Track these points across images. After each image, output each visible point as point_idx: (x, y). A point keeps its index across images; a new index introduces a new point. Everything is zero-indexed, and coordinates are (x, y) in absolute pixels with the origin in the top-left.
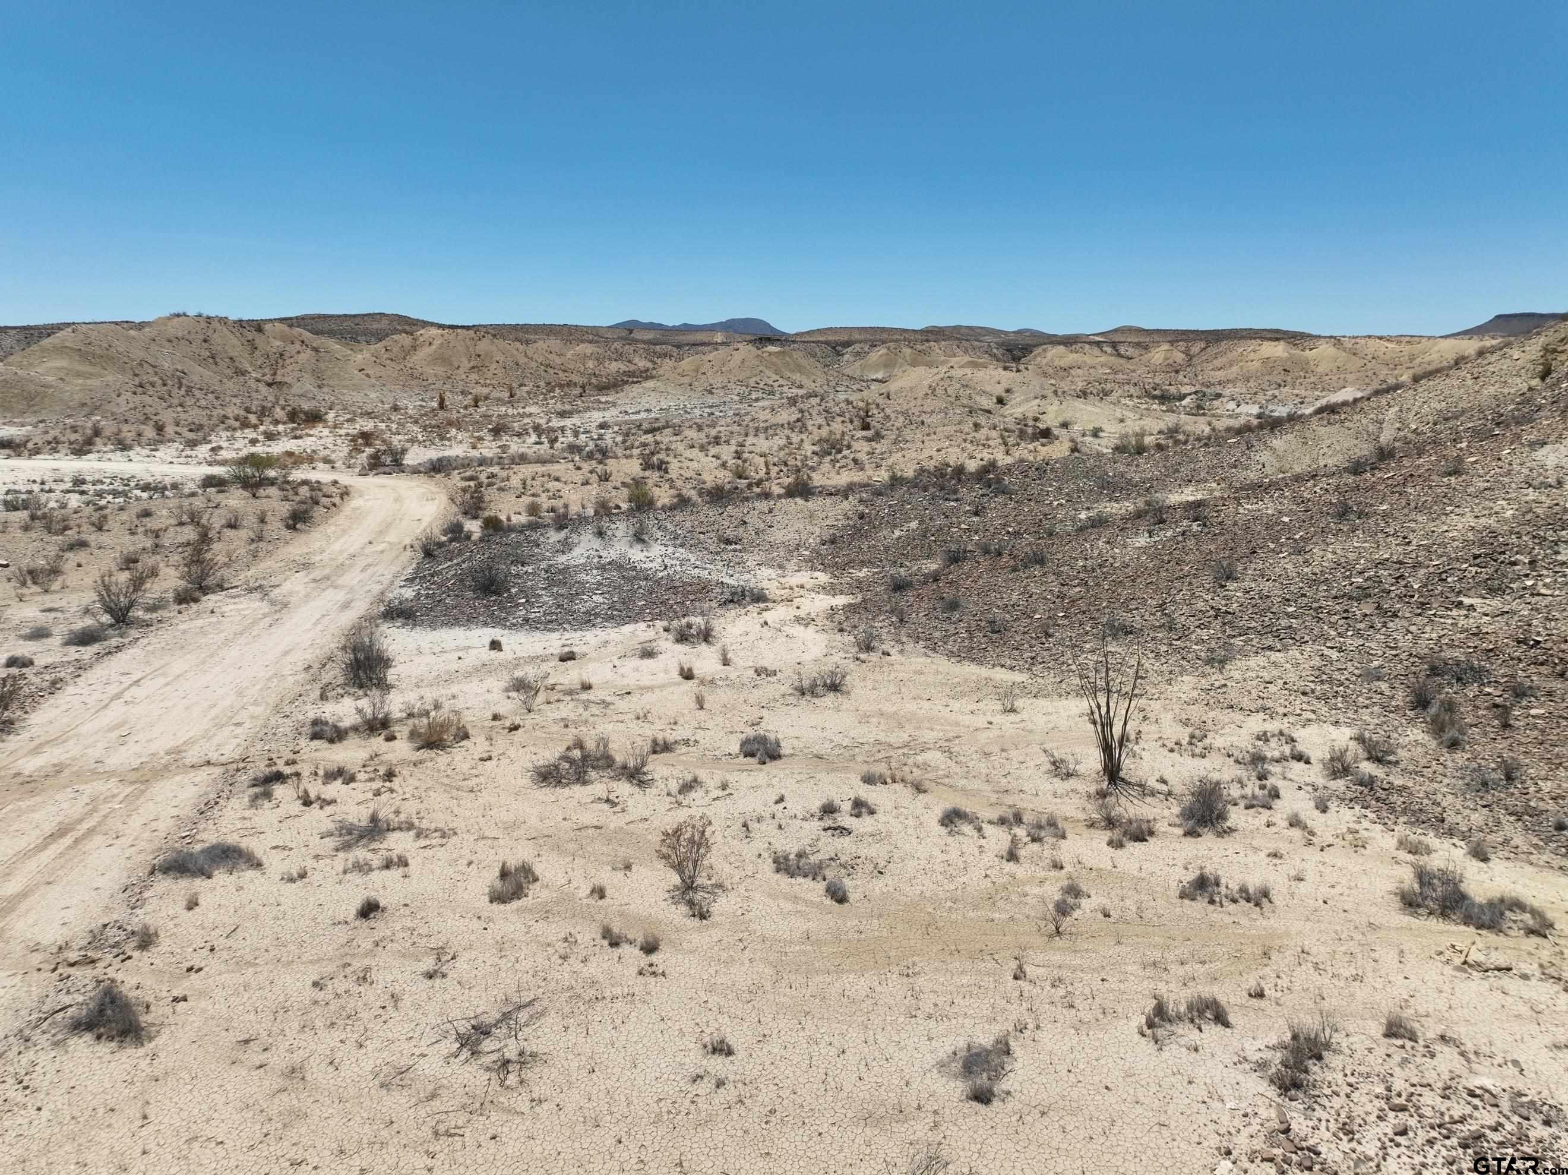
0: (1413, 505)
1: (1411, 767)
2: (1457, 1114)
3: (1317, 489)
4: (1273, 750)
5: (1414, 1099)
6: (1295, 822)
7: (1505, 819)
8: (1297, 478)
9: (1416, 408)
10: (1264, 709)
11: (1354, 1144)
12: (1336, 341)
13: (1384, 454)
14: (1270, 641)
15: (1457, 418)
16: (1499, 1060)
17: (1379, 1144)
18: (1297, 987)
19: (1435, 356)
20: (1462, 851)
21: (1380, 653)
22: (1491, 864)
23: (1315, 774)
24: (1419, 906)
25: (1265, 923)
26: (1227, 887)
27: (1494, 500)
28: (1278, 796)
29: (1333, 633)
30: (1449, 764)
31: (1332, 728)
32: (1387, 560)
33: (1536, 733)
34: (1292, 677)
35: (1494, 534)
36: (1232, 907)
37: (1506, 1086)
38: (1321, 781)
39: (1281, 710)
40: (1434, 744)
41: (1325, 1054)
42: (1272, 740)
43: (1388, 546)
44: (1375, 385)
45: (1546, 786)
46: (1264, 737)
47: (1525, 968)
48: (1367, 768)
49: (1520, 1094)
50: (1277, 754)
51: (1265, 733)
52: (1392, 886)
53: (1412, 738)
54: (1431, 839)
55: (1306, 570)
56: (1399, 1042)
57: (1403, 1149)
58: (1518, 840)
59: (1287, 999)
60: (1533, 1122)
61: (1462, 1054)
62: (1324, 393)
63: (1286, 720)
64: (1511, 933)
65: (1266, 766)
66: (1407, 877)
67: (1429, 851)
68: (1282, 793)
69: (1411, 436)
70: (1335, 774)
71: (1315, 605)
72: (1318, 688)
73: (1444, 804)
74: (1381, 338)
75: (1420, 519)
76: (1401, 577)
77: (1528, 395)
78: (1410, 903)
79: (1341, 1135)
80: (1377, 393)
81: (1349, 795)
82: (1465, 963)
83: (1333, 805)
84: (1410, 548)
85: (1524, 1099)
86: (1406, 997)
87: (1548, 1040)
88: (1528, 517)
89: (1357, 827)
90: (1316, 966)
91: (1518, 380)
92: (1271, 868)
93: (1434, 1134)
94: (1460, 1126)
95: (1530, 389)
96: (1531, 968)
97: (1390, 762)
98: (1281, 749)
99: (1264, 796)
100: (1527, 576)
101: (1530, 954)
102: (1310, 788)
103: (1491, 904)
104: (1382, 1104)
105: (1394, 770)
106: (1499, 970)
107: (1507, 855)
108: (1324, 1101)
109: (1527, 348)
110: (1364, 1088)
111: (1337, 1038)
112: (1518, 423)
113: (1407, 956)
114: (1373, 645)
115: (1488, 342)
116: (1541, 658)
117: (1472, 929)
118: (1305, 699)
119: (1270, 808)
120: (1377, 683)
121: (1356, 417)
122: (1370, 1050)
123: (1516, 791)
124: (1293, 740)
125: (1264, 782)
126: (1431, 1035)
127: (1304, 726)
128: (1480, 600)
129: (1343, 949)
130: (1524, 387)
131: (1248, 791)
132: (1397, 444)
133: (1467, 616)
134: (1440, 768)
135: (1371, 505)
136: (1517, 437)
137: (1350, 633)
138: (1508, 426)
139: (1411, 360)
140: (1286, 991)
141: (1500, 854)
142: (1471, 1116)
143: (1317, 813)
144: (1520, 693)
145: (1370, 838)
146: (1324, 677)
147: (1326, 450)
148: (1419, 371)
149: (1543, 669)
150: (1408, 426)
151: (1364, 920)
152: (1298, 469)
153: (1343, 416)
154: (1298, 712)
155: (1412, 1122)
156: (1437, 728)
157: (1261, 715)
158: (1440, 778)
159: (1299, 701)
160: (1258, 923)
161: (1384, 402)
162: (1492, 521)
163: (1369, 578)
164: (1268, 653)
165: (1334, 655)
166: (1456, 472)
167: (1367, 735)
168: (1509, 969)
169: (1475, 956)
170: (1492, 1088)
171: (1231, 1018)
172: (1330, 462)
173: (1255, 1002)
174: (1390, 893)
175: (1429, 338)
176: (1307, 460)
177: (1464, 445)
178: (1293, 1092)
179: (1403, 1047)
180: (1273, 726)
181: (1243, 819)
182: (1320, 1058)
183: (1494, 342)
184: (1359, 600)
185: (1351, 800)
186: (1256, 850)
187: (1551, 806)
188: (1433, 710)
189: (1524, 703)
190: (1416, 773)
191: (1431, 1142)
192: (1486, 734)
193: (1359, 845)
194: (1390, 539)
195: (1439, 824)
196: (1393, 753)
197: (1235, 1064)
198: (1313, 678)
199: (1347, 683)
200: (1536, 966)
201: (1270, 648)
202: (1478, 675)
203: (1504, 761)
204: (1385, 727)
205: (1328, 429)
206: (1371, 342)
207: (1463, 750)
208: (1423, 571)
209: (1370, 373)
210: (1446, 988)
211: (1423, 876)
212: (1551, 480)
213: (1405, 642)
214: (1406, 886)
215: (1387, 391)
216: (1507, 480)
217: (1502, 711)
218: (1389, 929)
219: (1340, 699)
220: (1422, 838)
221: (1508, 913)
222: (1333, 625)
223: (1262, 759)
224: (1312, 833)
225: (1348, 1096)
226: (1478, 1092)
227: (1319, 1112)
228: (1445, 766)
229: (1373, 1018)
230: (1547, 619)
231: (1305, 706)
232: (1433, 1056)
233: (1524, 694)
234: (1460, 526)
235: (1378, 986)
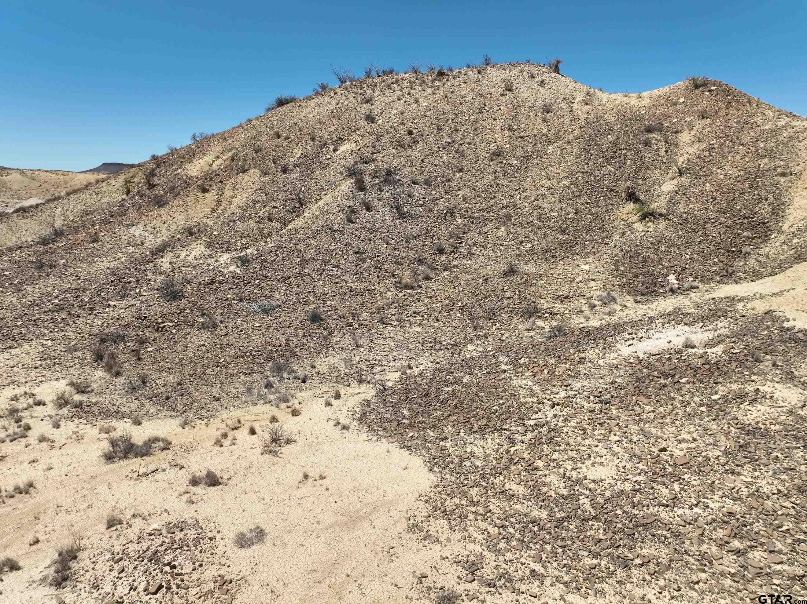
0: (78, 259)
1: (100, 391)
2: (145, 548)
3: (23, 254)
4: (22, 404)
5: (125, 552)
6: (42, 439)
7: (145, 402)
8: (10, 249)
9: (70, 209)
10: (13, 382)
11: (100, 591)
12: (22, 172)
13: (59, 234)
14: (9, 344)
15: (92, 214)
16: (159, 513)
17: (112, 583)
18: (57, 527)
19: (77, 182)
20: (129, 424)
21: (74, 337)
22: (143, 425)
23: (50, 409)
24: (114, 458)
25: (33, 501)
26: (6, 491)
27: (116, 253)
28: (29, 428)
29: (47, 332)
30: (117, 384)
31: (55, 383)
32: (69, 288)
33: (152, 359)
34: (27, 360)
35: (119, 270)
36: (11, 501)
37: (163, 523)
38: (53, 412)
39: (24, 380)
40: (108, 376)
41: (78, 554)
42: (20, 398)
43: (68, 281)
44: (49, 197)
45: (159, 382)
46: (15, 398)
47: (163, 466)
48: (78, 398)
49: (170, 524)
50: (25, 405)
51: (16, 396)
52: (100, 454)
53: (98, 376)
54: (115, 423)
55: (24, 300)
56: (114, 528)
57: (124, 579)
58: (152, 410)
59: (53, 536)
60: (177, 533)
61: (143, 519)
62: (20, 201)
63: (27, 385)
64: (156, 453)
65: (19, 414)
66: (106, 446)
67: (114, 429)
68: (32, 426)
69: (71, 223)
70: (61, 406)
71: (33, 318)
72: (44, 363)
73: (118, 404)
74: (47, 171)
75: (82, 266)
76: (78, 296)
77: (122, 202)
78: (109, 458)
79: (93, 590)
80: (49, 201)
81: (71, 414)
82: (138, 475)
83: (62, 423)
84: (80, 281)
85: (172, 525)
86: (114, 504)
87: (176, 494)
88: (132, 260)
89: (77, 430)
90: (67, 511)
91: (117, 195)
92: (32, 469)
93: (137, 563)
94: (148, 552)
95: (123, 199)
96: (166, 465)
97: (89, 391)
98: (27, 402)
99: (21, 431)
100: (136, 287)
101: (164, 459)
102: (48, 418)
103: (145, 443)
104: (111, 563)
105: (91, 394)
106: (153, 472)
107: (148, 418)
108: (82, 579)
109: (118, 180)
110: (100, 561)
111: (83, 542)
112: (120, 216)
113: (112, 484)
114: (70, 334)
115: (101, 176)
116: (148, 324)
117: (139, 458)
118: (37, 370)
119: (26, 436)
120: (75, 353)
121: (39, 214)
122: (101, 540)
123: (148, 388)
124: (34, 395)
125: (20, 423)
126: (128, 517)
127: (39, 386)
128: (118, 302)
129: (79, 495)
130: (120, 199)
131: (10, 431)
132: (64, 228)
133: (113, 311)
134: (113, 387)
135: (56, 261)
136: (121, 222)
137: (56, 330)
138: (116, 217)
139: (66, 184)
140: (52, 532)
141: (146, 419)
142: (151, 545)
143: (54, 430)
144: (142, 342)
145: (85, 433)
146: (46, 356)
147: (25, 233)
148: (69, 190)
149: (150, 329)
150: (68, 218)
151: (88, 476)
152: (10, 244)
153: (31, 214)
154: (34, 378)
155: (126, 563)
156: (109, 368)
157: (12, 386)
158: (114, 392)
159: (33, 373)
160: (29, 503)
161: (53, 206)
162: (116, 263)
163: (62, 299)
164: (9, 350)
165: (50, 343)
166: (96, 241)
167: (75, 381)
168: (157, 470)
169: (142, 470)
170: (158, 527)
171: (21, 564)
172: (29, 239)
173: (35, 547)
174: (99, 457)
175: (73, 172)
176: (14, 239)
177: (97, 227)
178: (64, 584)
179: (117, 529)
180: (19, 391)
181: (10, 448)
182: (75, 558)
183: (104, 176)
184: (58, 312)
185: (72, 417)
186: (20, 463)
187: (162, 390)
188: (105, 360)
189: (145, 346)
190: (102, 393)
191: (135, 568)
192: (131, 365)
193: (79, 439)
194: (69, 277)
195: (118, 414)
196: (90, 386)
197: (27, 588)
198: (39, 359)
199: (59, 356)
200: (167, 463)
201: (10, 347)
202: (123, 338)
203: (140, 376)
204: (83, 374)
205: (24, 220)
206: (42, 174)
207: (123, 375)
208: (88, 292)
209: (45, 190)
210: (132, 491)
211: (113, 442)
212: (138, 242)
213: (86, 329)
214: (106, 451)
215: (54, 200)
216: (120, 243)
217: (135, 352)
218: (101, 475)
219: (57, 366)
220: (110, 424)
221: (153, 445)
222: (46, 328)
223: (16, 411)
224: (53, 442)
225: (93, 569)
226: (153, 532)
227: (80, 586)
228: (115, 386)
229: (100, 523)
230: (148, 306)
231: (37, 375)
232: (131, 526)
233: (144, 343)
234: (103, 267)
235: (100, 506)
